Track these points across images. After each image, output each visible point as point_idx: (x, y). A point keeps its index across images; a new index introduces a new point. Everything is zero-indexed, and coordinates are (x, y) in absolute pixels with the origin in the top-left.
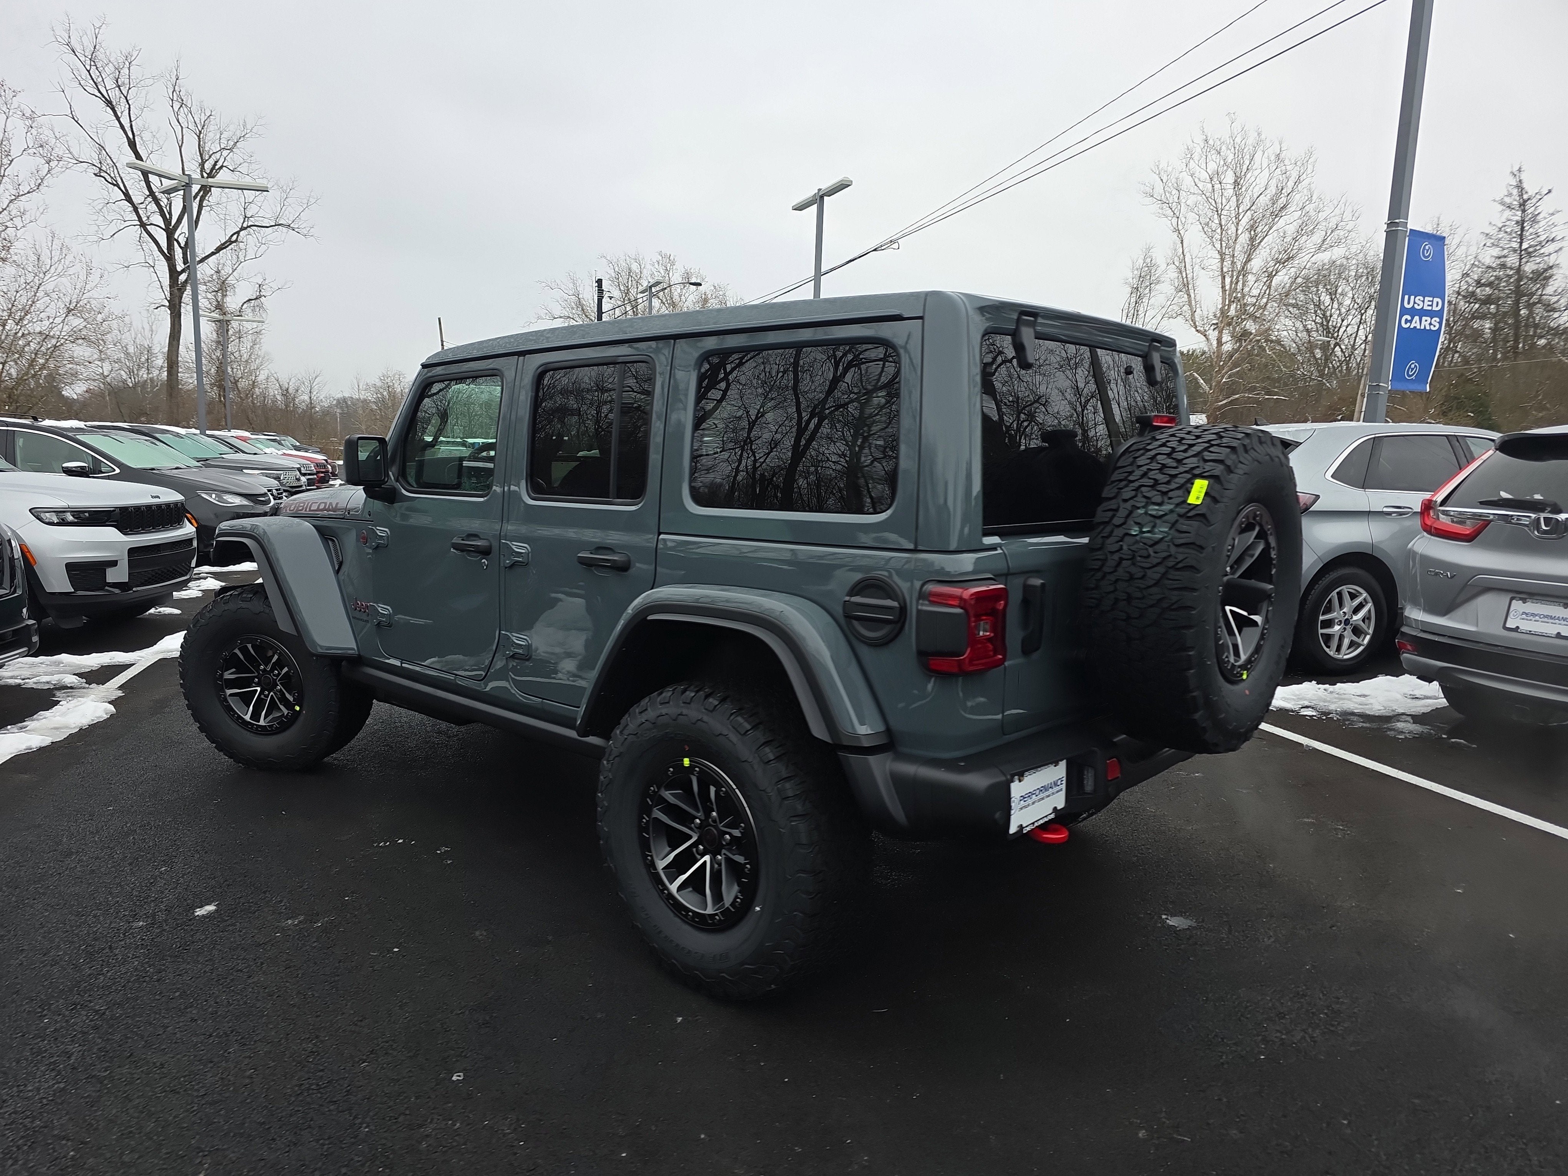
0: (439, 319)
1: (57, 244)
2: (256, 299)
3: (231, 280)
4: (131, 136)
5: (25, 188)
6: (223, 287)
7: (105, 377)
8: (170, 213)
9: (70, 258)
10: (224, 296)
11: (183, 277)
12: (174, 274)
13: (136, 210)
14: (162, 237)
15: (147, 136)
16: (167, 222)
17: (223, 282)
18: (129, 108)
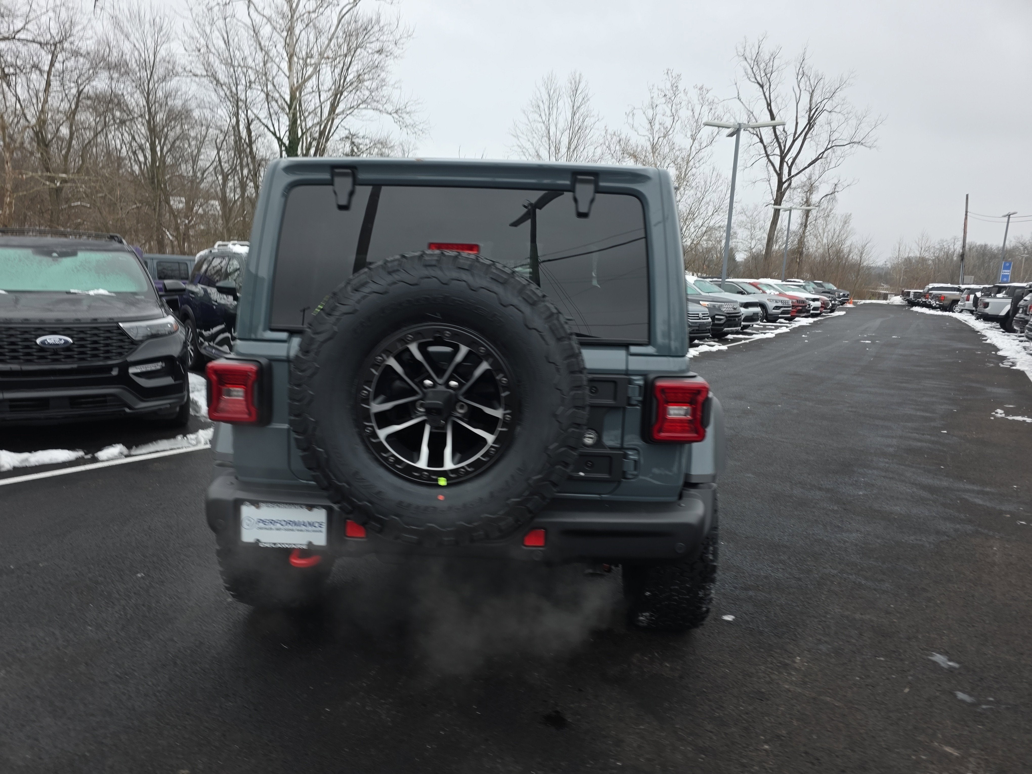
0: (967, 196)
1: (715, 173)
2: (832, 194)
3: (817, 184)
4: (769, 102)
5: (704, 145)
6: (811, 189)
7: (751, 249)
8: (785, 146)
9: (720, 181)
10: (811, 194)
11: (785, 185)
12: (780, 183)
13: (765, 147)
14: (777, 161)
15: (779, 100)
16: (782, 152)
17: (812, 185)
18: (770, 85)
